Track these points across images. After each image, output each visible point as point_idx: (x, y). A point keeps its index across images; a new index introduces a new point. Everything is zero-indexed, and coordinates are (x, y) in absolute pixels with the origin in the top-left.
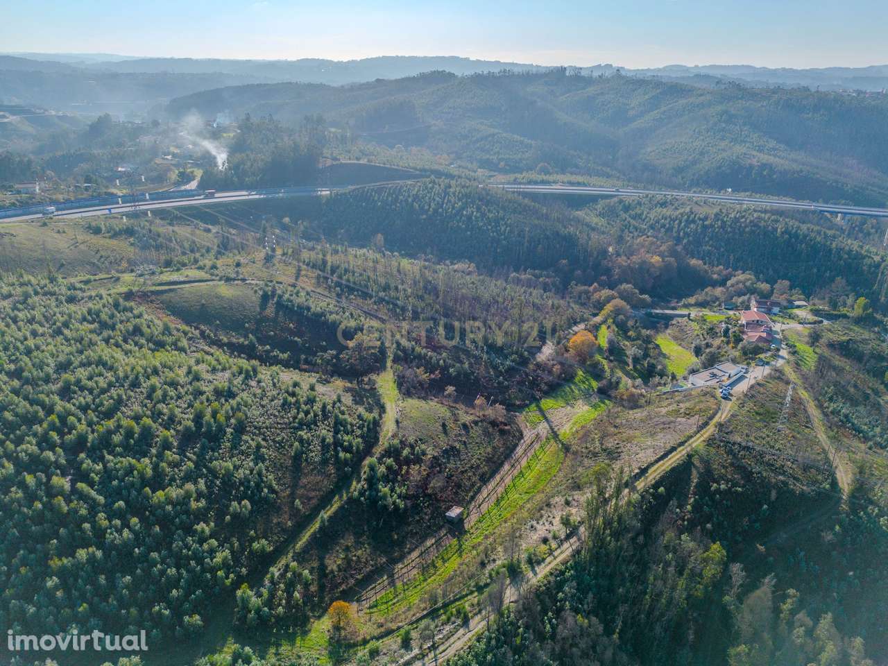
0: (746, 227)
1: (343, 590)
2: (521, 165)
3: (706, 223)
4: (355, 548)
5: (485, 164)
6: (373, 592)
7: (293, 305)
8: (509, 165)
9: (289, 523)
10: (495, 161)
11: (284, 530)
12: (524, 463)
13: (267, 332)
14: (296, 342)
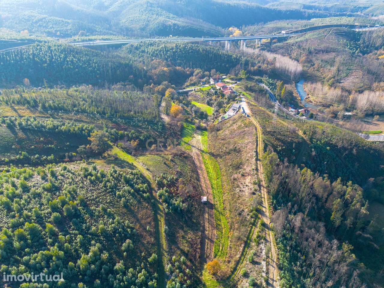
0: (189, 50)
1: (199, 256)
2: (69, 33)
3: (174, 50)
4: (186, 235)
5: (49, 34)
6: (209, 250)
7: (33, 127)
8: (62, 34)
9: (153, 239)
10: (54, 32)
11: (153, 245)
12: (203, 166)
13: (29, 147)
14: (51, 148)
